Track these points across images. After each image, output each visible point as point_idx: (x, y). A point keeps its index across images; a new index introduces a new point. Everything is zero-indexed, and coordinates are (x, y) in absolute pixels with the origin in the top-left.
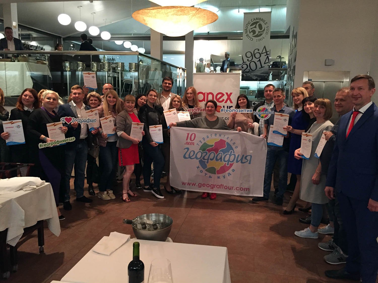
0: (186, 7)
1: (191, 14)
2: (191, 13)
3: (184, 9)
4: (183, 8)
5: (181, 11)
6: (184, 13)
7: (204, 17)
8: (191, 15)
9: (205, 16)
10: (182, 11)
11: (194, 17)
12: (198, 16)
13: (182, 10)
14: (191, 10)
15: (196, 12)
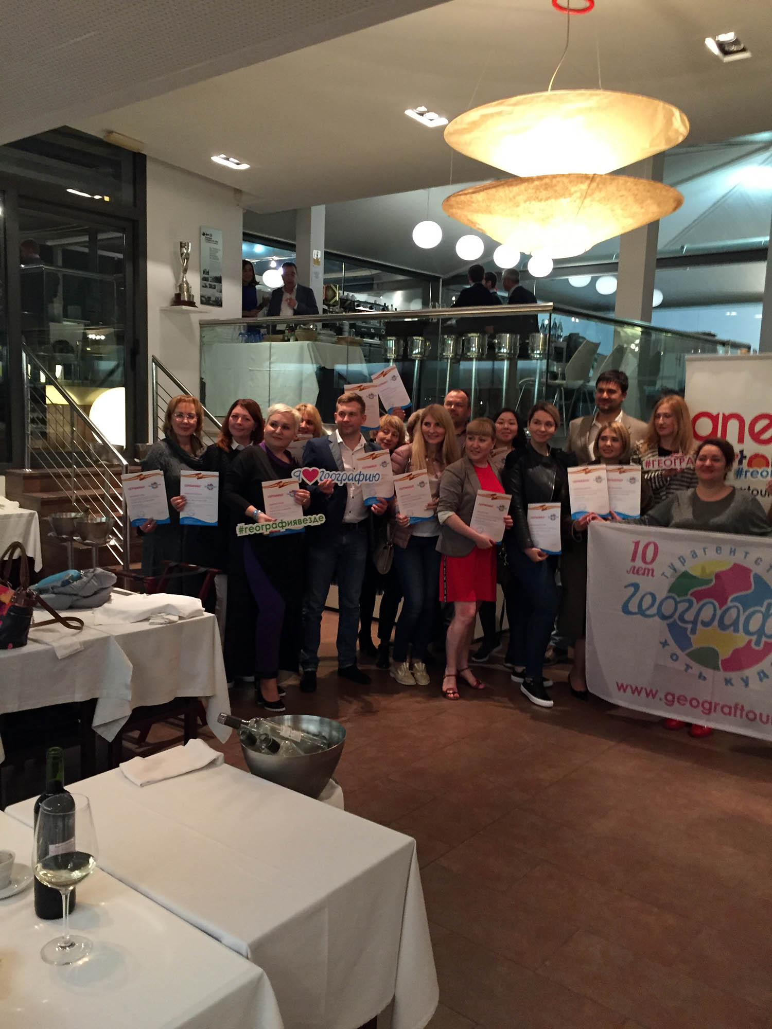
0: (554, 177)
1: (576, 192)
2: (573, 189)
4: (547, 180)
5: (546, 189)
6: (556, 191)
8: (578, 194)
10: (547, 187)
11: (588, 200)
12: (597, 195)
13: (546, 184)
14: (571, 182)
15: (589, 186)
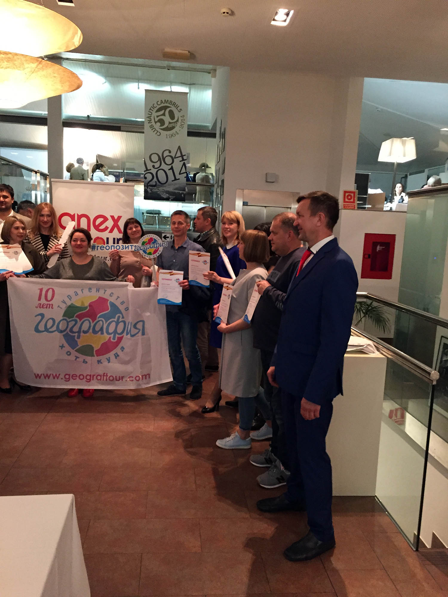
1: (27, 68)
2: (26, 65)
3: (14, 57)
4: (10, 56)
6: (14, 64)
7: (55, 77)
8: (29, 70)
9: (55, 75)
10: (9, 60)
11: (34, 74)
12: (41, 73)
13: (9, 58)
15: (37, 66)
